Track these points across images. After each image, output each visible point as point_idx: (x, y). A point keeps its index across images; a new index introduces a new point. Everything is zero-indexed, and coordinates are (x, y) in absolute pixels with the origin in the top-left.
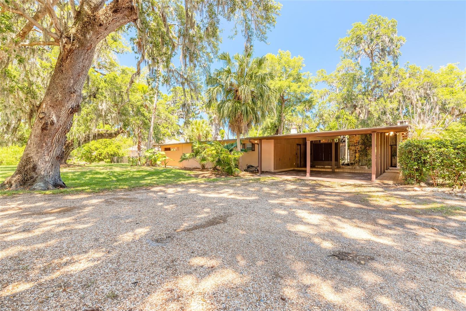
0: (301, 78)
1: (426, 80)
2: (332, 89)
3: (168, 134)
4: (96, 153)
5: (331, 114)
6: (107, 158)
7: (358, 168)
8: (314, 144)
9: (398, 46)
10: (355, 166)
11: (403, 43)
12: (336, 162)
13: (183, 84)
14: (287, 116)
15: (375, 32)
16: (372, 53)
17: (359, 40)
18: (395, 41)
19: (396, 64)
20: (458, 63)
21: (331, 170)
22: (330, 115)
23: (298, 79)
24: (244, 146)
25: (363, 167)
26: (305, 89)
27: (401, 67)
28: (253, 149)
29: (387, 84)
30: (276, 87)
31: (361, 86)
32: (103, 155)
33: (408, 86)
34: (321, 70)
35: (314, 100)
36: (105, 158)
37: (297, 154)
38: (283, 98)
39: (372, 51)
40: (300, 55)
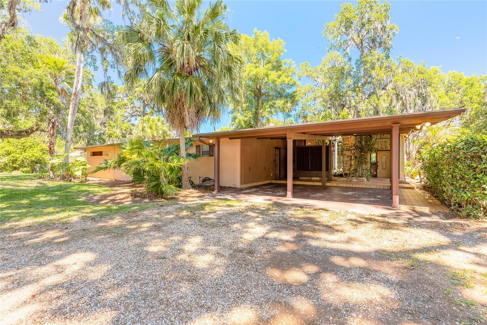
0: (281, 66)
1: (421, 76)
2: (317, 86)
3: (115, 134)
4: (6, 160)
5: (316, 113)
6: (26, 167)
7: (354, 180)
8: (297, 148)
9: (390, 37)
10: (350, 178)
11: (396, 32)
12: (327, 172)
13: (102, 51)
14: (264, 112)
15: (367, 16)
16: (362, 43)
17: (348, 24)
18: (387, 30)
19: (387, 57)
20: (441, 66)
21: (320, 184)
22: (315, 115)
23: (277, 67)
24: (198, 149)
25: (361, 178)
26: (287, 80)
27: (393, 61)
28: (211, 154)
29: (380, 78)
30: (250, 74)
31: (350, 81)
32: (18, 163)
33: (402, 83)
34: (305, 63)
35: (296, 95)
36: (22, 165)
37: (275, 161)
38: (260, 91)
39: (362, 40)
40: (280, 38)
